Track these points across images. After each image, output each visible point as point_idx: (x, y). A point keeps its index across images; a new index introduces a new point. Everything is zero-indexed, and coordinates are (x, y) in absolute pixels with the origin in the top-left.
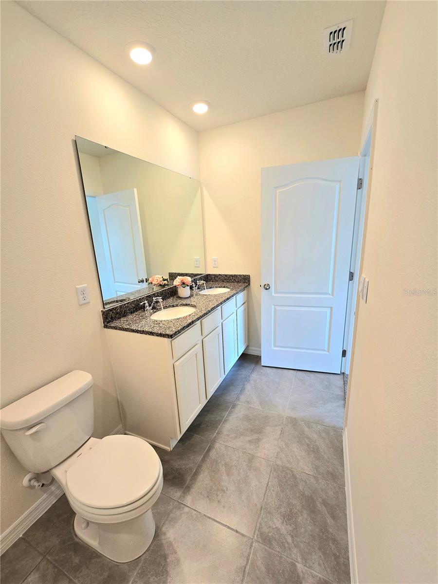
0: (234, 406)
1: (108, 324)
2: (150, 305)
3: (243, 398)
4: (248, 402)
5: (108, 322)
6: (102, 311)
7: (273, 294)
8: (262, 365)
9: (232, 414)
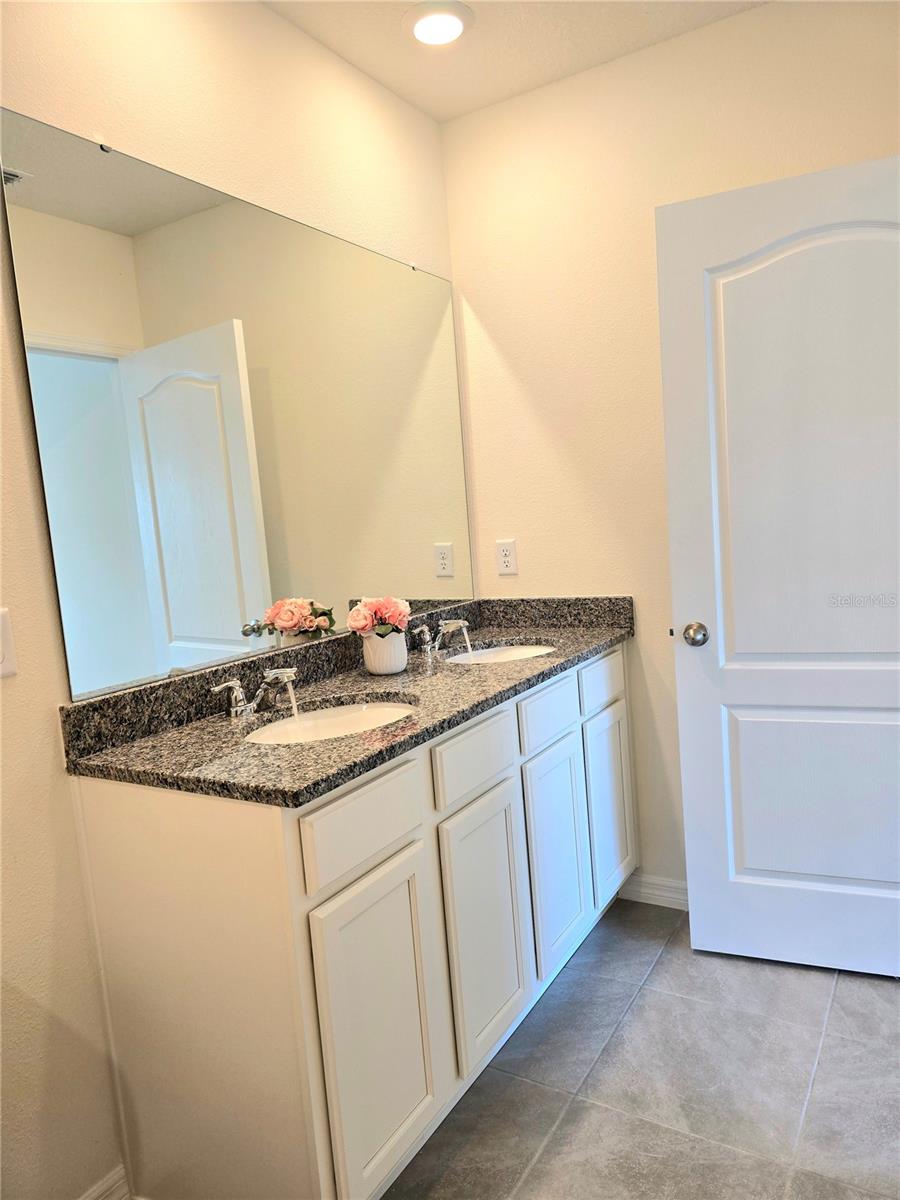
0: (575, 1113)
1: (82, 761)
2: (250, 698)
3: (613, 1079)
4: (634, 1100)
5: (83, 752)
6: (62, 709)
7: (722, 662)
8: (694, 947)
9: (566, 1149)
